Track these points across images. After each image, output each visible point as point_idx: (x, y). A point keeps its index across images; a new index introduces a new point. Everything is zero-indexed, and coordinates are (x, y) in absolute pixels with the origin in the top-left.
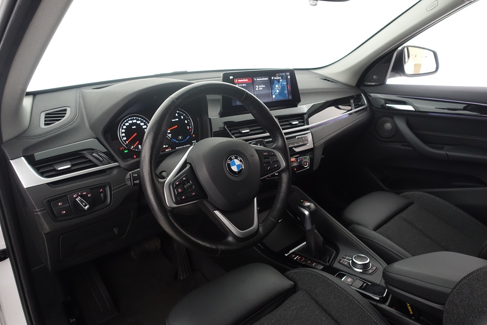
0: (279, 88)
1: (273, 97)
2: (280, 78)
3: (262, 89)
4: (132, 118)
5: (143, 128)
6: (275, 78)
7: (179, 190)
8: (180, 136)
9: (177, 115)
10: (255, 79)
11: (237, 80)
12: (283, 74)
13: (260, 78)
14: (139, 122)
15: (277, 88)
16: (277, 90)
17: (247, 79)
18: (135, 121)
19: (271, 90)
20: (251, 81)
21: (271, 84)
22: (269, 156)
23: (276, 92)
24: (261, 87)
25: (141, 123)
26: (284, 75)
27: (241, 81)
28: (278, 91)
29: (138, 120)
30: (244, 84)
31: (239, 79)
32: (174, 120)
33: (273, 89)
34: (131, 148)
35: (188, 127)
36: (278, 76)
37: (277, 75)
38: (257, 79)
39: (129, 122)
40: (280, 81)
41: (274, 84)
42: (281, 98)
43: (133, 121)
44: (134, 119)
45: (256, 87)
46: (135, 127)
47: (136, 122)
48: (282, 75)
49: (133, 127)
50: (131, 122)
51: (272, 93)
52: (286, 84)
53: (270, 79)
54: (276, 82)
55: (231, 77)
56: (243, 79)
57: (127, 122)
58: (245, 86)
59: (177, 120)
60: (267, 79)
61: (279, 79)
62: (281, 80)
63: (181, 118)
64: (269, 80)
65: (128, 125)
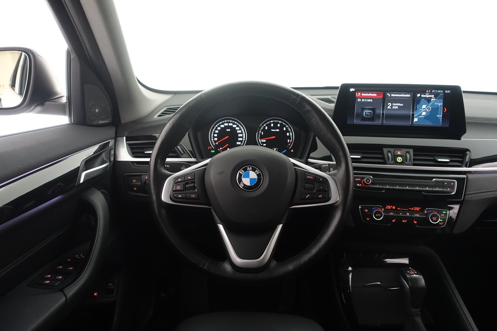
0: (427, 110)
1: (415, 121)
2: (433, 96)
3: (397, 107)
4: (228, 121)
5: (238, 132)
6: (423, 96)
7: (178, 187)
8: (275, 148)
9: (279, 125)
10: (388, 94)
11: (360, 93)
12: (439, 91)
13: (397, 94)
14: (234, 126)
15: (424, 109)
16: (424, 111)
17: (375, 93)
18: (231, 124)
19: (413, 111)
20: (382, 97)
21: (415, 102)
22: (315, 181)
23: (421, 115)
24: (397, 106)
25: (237, 127)
26: (441, 93)
27: (367, 95)
28: (424, 113)
29: (234, 124)
30: (370, 99)
31: (363, 93)
32: (274, 130)
33: (416, 110)
34: (219, 149)
35: (289, 140)
36: (428, 94)
37: (427, 91)
38: (392, 95)
39: (225, 124)
40: (432, 100)
41: (420, 103)
42: (429, 123)
43: (229, 124)
44: (230, 122)
45: (388, 104)
46: (229, 130)
47: (232, 126)
48: (437, 93)
49: (227, 130)
50: (226, 124)
51: (413, 115)
52: (441, 106)
53: (414, 97)
54: (423, 100)
55: (352, 90)
56: (369, 93)
57: (223, 124)
58: (370, 102)
59: (278, 130)
60: (409, 96)
61: (431, 98)
62: (434, 100)
63: (283, 129)
64: (412, 97)
65: (224, 127)
